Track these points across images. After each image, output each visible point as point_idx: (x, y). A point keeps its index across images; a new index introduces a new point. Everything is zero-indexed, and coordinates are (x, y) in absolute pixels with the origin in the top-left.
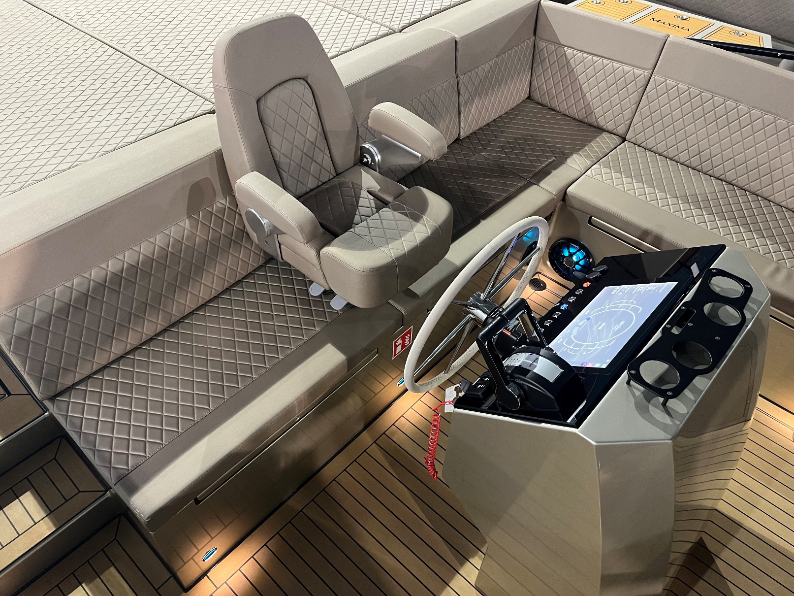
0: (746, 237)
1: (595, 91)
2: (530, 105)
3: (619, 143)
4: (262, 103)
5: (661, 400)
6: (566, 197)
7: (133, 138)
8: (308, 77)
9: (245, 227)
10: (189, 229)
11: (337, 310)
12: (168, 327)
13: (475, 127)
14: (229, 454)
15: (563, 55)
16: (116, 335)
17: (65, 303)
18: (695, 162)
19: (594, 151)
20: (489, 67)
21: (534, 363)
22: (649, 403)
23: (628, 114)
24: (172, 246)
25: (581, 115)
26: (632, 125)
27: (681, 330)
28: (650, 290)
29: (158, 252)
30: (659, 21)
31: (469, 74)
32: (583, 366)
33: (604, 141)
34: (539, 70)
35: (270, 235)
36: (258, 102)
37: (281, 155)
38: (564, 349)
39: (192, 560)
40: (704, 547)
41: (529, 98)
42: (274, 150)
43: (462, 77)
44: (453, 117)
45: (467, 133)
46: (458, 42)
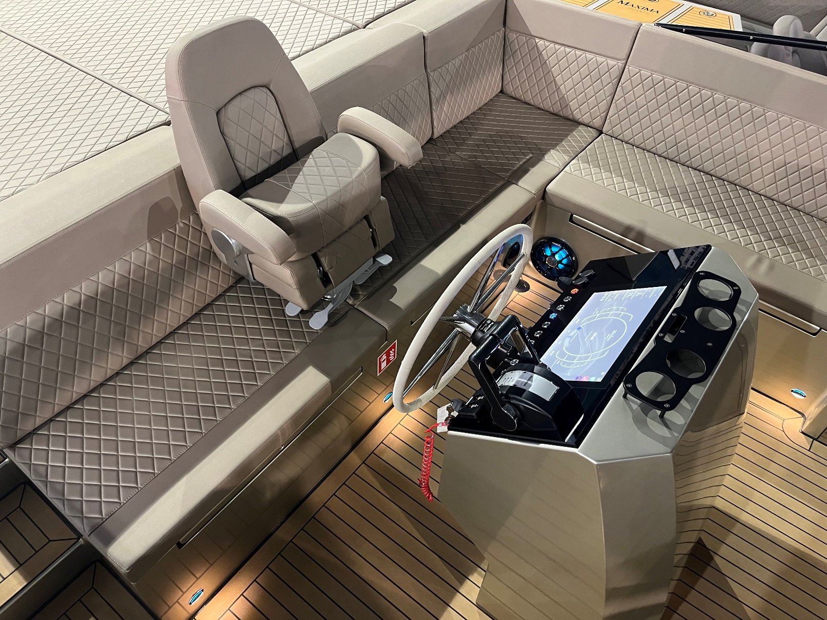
0: (727, 229)
1: (569, 84)
2: (503, 99)
3: (596, 136)
4: (222, 113)
5: (659, 412)
6: (546, 196)
7: (81, 157)
8: (270, 85)
9: (211, 247)
10: (151, 253)
11: (317, 330)
12: (135, 359)
13: (448, 126)
14: (211, 493)
15: (534, 46)
16: (78, 373)
17: (19, 343)
18: (672, 153)
19: (571, 146)
20: (460, 62)
21: (529, 382)
22: (647, 416)
23: (603, 105)
24: (134, 273)
25: (556, 109)
26: (608, 118)
27: (673, 337)
28: (640, 296)
29: (118, 281)
30: (628, 3)
31: (439, 70)
32: (577, 380)
33: (581, 135)
34: (510, 62)
35: (239, 255)
36: (218, 113)
37: (246, 168)
38: (557, 362)
39: (177, 604)
40: (701, 544)
41: (502, 92)
42: (238, 164)
43: (432, 74)
44: (426, 116)
45: (441, 133)
46: (426, 38)
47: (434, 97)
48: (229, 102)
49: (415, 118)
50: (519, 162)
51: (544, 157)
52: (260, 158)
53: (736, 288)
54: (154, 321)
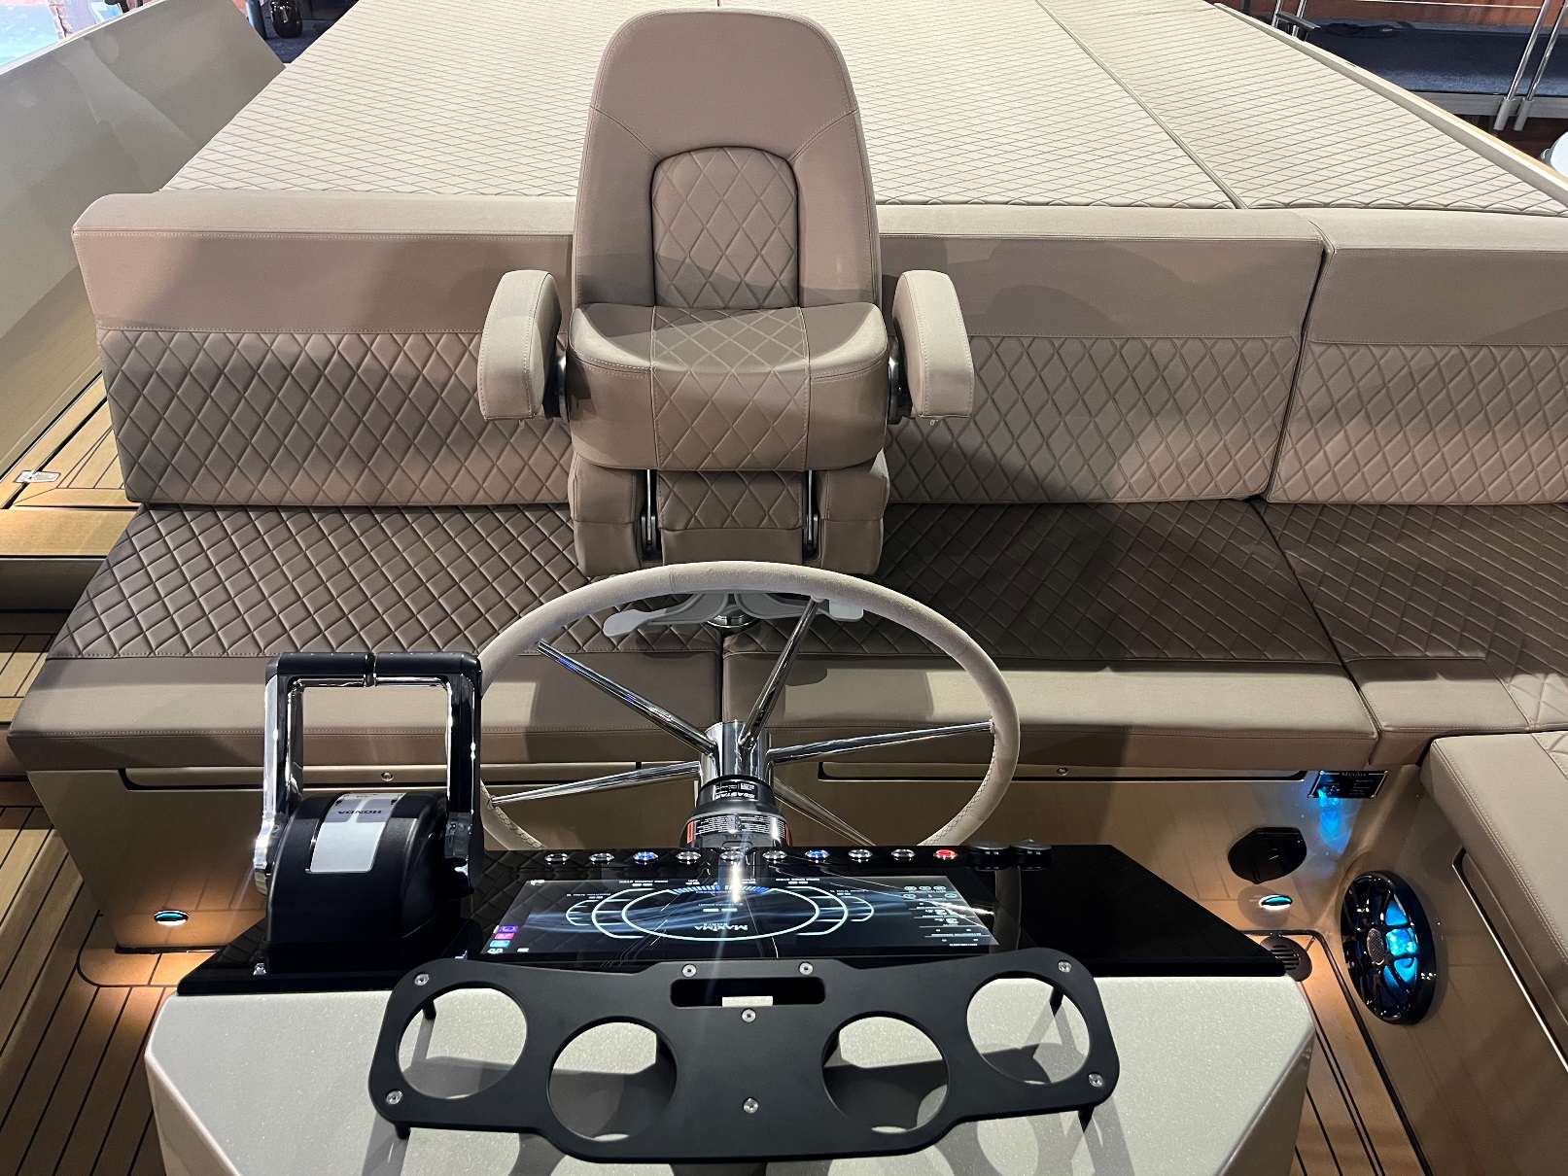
6: (1422, 754)
8: (794, 159)
13: (1324, 493)
17: (215, 364)
20: (1432, 362)
21: (354, 814)
29: (401, 366)
31: (1346, 350)
36: (660, 163)
42: (659, 270)
43: (1317, 349)
44: (1256, 436)
45: (1293, 497)
46: (1329, 258)
47: (1301, 403)
48: (689, 151)
49: (1216, 424)
50: (1427, 648)
51: (1513, 675)
52: (711, 284)
53: (1097, 1082)
54: (429, 468)
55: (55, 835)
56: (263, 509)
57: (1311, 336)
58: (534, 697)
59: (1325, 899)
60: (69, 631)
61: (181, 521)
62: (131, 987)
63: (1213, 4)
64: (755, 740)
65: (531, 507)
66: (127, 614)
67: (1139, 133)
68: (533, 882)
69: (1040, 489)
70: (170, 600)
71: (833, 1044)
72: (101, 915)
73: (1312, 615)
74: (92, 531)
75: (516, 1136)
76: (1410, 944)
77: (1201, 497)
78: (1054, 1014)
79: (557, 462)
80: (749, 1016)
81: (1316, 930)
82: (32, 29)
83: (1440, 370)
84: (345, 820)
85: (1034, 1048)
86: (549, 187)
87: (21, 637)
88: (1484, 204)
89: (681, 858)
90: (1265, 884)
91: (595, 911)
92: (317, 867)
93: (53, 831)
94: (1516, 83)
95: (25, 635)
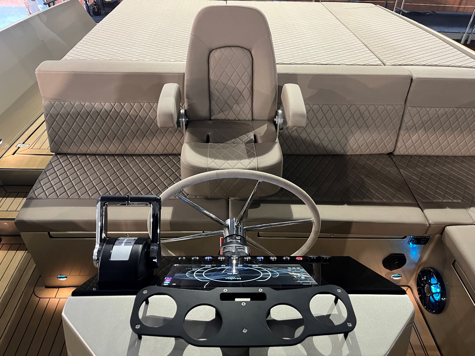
4: (213, 52)
6: (442, 230)
8: (252, 50)
12: (123, 154)
13: (412, 152)
16: (95, 142)
17: (78, 111)
20: (444, 112)
24: (142, 113)
29: (133, 112)
31: (418, 109)
37: (215, 89)
42: (211, 84)
43: (410, 108)
44: (391, 135)
45: (402, 153)
46: (413, 80)
47: (404, 125)
48: (220, 48)
49: (378, 131)
50: (443, 199)
51: (470, 207)
52: (226, 88)
53: (350, 325)
54: (141, 143)
55: (27, 253)
56: (91, 155)
57: (408, 104)
58: (172, 212)
59: (412, 275)
60: (33, 190)
61: (66, 158)
62: (50, 298)
63: (376, 5)
64: (240, 224)
65: (171, 155)
66: (51, 186)
67: (354, 43)
68: (175, 265)
69: (325, 150)
70: (63, 182)
71: (269, 313)
72: (41, 277)
73: (408, 189)
74: (39, 162)
75: (173, 339)
76: (438, 289)
77: (374, 153)
78: (336, 305)
79: (179, 141)
80: (244, 304)
81: (409, 285)
82: (20, 13)
83: (447, 115)
84: (120, 245)
85: (329, 315)
86: (177, 59)
87: (18, 193)
88: (460, 65)
89: (219, 258)
90: (393, 271)
91: (195, 273)
92: (112, 259)
93: (27, 251)
94: (467, 30)
95: (19, 192)
